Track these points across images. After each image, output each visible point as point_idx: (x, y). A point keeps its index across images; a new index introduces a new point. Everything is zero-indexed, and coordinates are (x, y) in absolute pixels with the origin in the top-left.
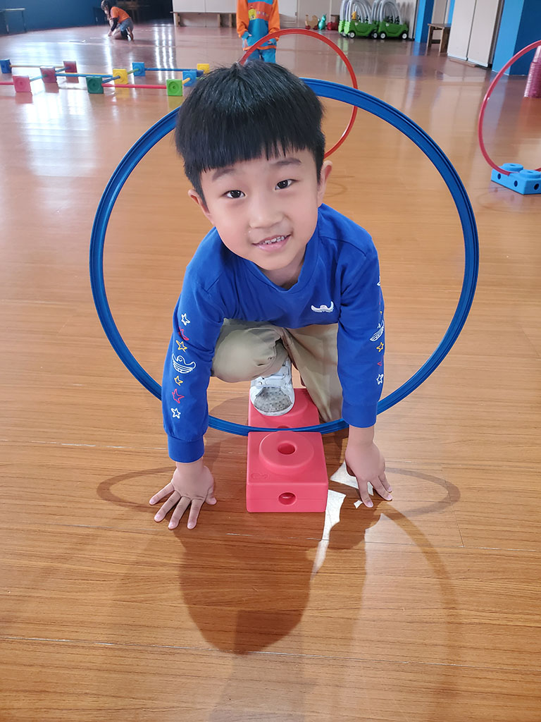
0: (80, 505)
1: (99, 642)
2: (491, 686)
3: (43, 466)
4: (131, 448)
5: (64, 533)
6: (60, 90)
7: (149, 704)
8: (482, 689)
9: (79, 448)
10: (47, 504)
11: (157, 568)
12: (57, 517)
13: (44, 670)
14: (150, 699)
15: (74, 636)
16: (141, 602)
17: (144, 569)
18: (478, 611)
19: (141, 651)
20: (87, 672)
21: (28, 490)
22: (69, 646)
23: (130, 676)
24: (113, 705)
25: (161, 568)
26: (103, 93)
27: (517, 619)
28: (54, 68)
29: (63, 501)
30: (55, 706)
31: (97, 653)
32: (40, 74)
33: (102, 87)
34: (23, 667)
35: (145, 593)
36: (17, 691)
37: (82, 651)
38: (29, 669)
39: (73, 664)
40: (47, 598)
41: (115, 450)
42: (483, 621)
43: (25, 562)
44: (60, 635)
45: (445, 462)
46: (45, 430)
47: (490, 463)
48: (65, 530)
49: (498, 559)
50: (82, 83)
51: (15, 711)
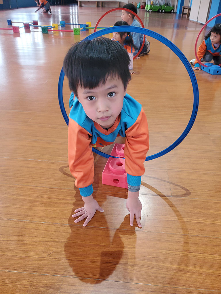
0: (34, 180)
1: (40, 222)
2: (176, 239)
3: (22, 166)
4: (54, 162)
5: (29, 188)
6: (31, 32)
7: (57, 240)
8: (172, 240)
9: (35, 161)
10: (23, 179)
11: (61, 200)
12: (27, 183)
13: (22, 229)
14: (57, 239)
15: (32, 220)
16: (55, 210)
17: (57, 200)
18: (174, 217)
19: (55, 225)
20: (36, 230)
21: (17, 174)
22: (30, 223)
23: (51, 232)
24: (45, 240)
25: (62, 200)
26: (48, 33)
27: (188, 220)
28: (29, 23)
29: (29, 178)
30: (25, 240)
31: (39, 225)
32: (23, 26)
33: (48, 31)
34: (15, 228)
35: (56, 208)
36: (12, 235)
37: (34, 224)
38: (16, 229)
39: (31, 228)
40: (23, 208)
41: (48, 162)
42: (176, 220)
43: (15, 197)
44: (27, 219)
45: (169, 169)
46: (23, 155)
47: (185, 170)
48: (29, 187)
49: (184, 201)
50: (40, 29)
51: (11, 241)
